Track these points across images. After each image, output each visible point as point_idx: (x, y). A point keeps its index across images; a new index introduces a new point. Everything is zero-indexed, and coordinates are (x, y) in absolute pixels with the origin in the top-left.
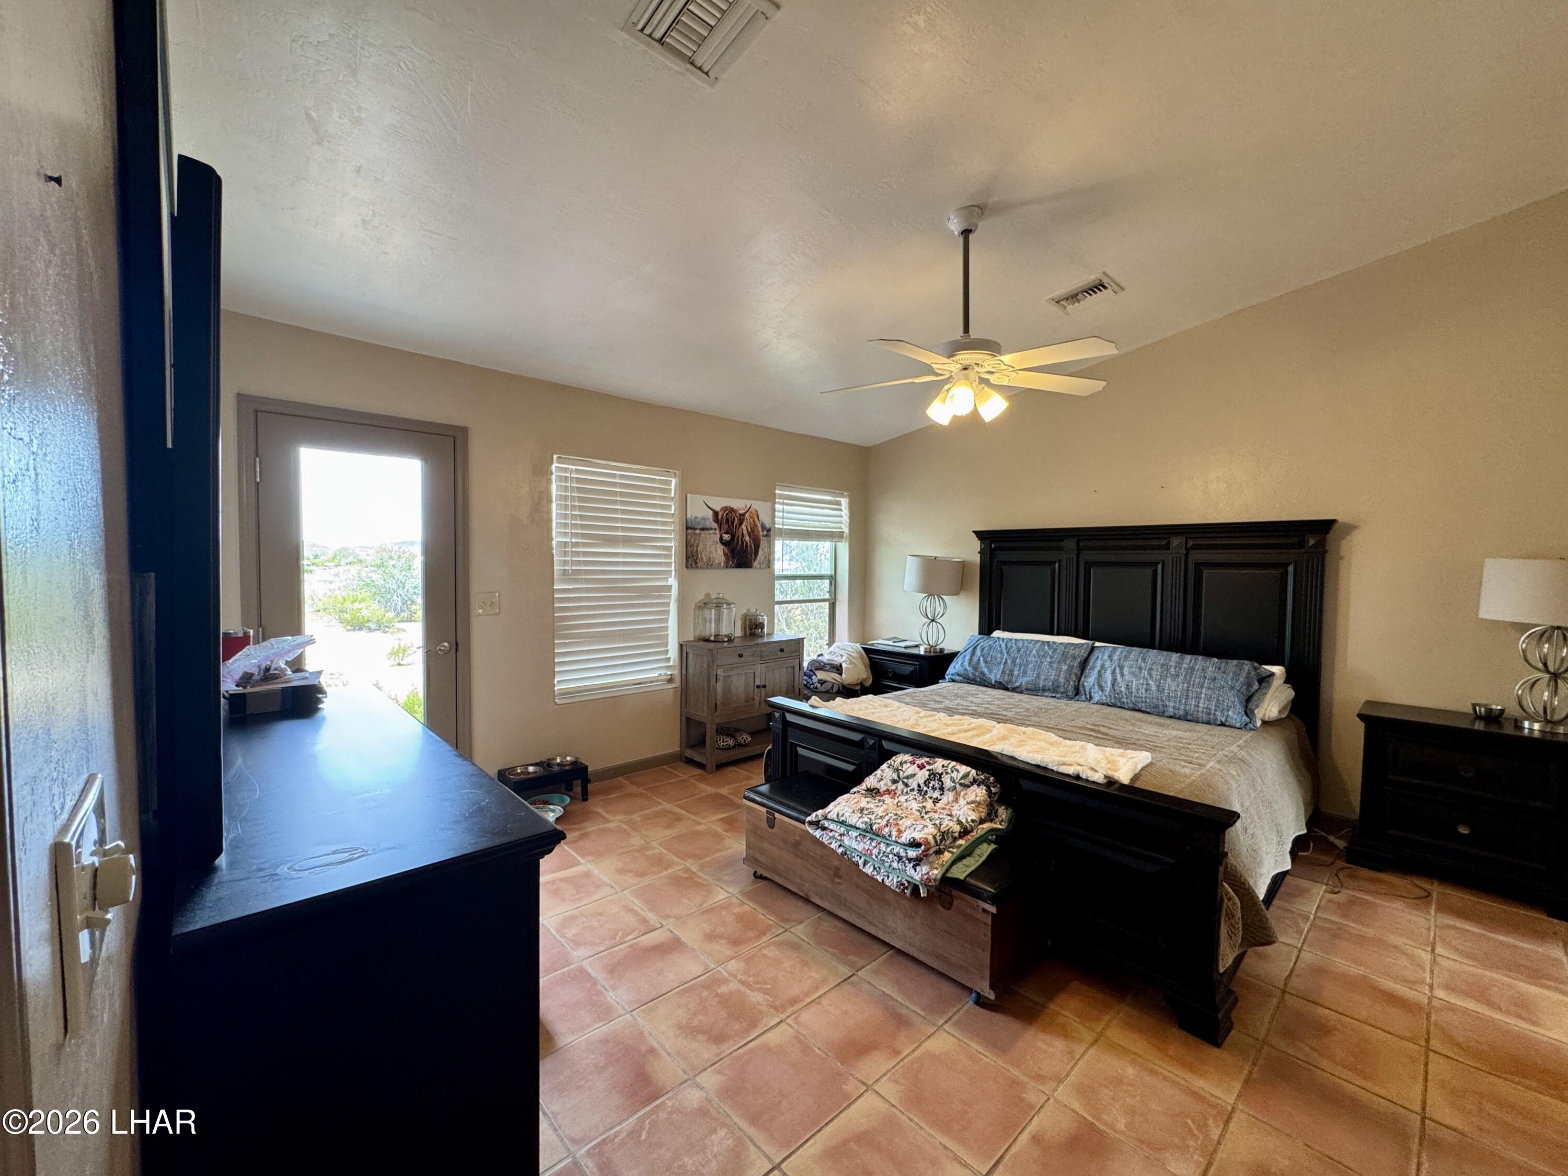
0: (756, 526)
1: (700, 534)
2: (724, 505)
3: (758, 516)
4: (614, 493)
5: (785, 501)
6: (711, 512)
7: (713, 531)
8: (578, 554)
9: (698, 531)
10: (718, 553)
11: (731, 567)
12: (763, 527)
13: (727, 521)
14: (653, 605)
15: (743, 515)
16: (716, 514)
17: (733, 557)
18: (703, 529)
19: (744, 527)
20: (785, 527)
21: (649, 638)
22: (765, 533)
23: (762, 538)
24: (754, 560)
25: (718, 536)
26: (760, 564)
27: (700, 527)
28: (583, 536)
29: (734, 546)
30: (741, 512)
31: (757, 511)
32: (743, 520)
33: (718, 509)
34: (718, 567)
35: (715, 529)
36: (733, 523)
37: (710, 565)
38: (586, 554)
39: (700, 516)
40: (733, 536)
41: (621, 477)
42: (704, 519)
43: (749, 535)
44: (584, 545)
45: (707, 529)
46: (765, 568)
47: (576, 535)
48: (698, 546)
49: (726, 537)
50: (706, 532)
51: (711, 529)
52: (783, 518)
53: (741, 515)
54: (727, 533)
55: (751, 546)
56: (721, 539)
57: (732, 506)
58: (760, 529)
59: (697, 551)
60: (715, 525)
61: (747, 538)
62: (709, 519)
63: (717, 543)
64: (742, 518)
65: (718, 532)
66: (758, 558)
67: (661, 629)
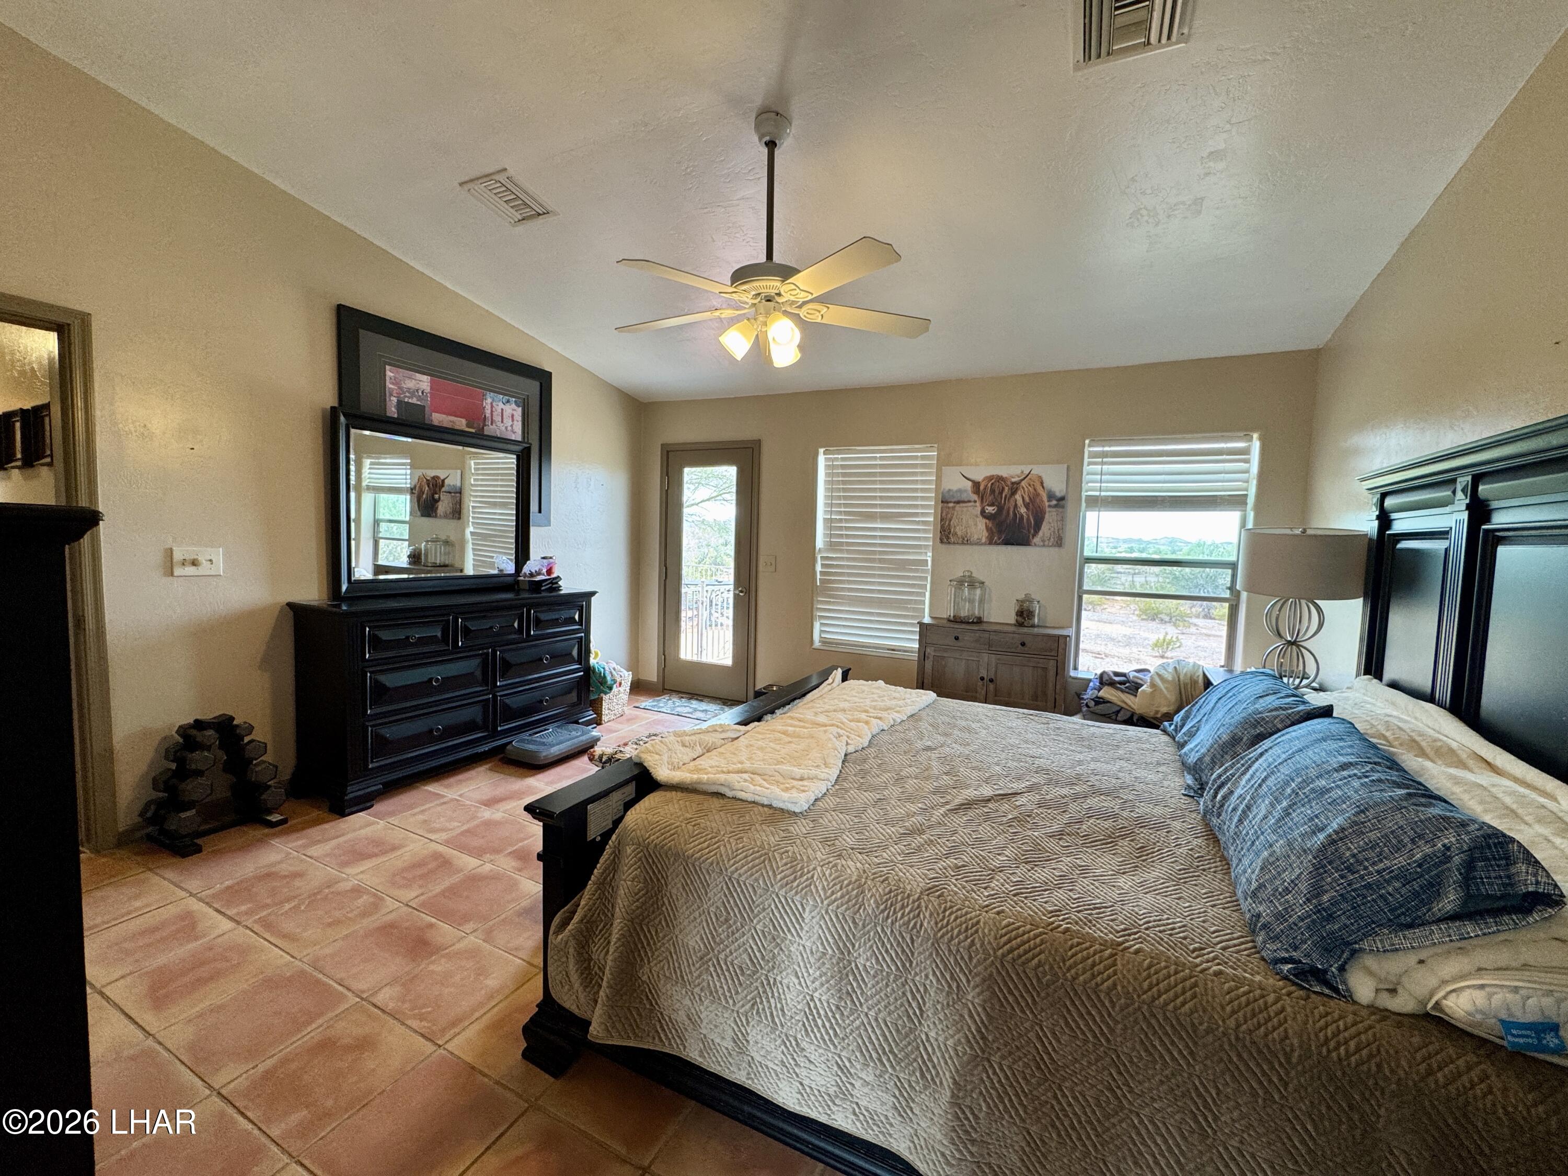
0: (1038, 495)
1: (954, 508)
2: (988, 474)
3: (1042, 483)
4: (874, 474)
5: (1105, 460)
6: (970, 483)
7: (972, 504)
8: (841, 528)
9: (951, 505)
10: (979, 528)
11: (996, 544)
12: (1051, 496)
13: (993, 491)
14: (908, 578)
15: (1019, 483)
16: (976, 485)
17: (1000, 532)
18: (958, 502)
19: (1018, 497)
20: (1103, 494)
21: (907, 609)
22: (1054, 502)
23: (1047, 509)
24: (1034, 536)
25: (979, 509)
26: (1043, 541)
27: (955, 499)
28: (846, 513)
29: (1003, 517)
30: (1013, 480)
31: (1040, 477)
32: (1017, 489)
33: (979, 478)
34: (978, 543)
35: (975, 502)
36: (1001, 493)
37: (966, 541)
38: (847, 528)
39: (955, 487)
40: (1000, 509)
41: (881, 458)
42: (960, 491)
43: (1027, 506)
44: (847, 521)
45: (964, 502)
46: (1053, 546)
47: (840, 513)
48: (950, 520)
49: (990, 510)
50: (961, 505)
51: (969, 501)
52: (1101, 482)
53: (1013, 483)
54: (992, 505)
55: (1028, 519)
56: (983, 512)
57: (1000, 474)
58: (1045, 499)
59: (949, 525)
60: (975, 497)
61: (1023, 510)
62: (966, 491)
63: (977, 516)
64: (1015, 488)
65: (978, 504)
66: (1041, 533)
67: (916, 602)
